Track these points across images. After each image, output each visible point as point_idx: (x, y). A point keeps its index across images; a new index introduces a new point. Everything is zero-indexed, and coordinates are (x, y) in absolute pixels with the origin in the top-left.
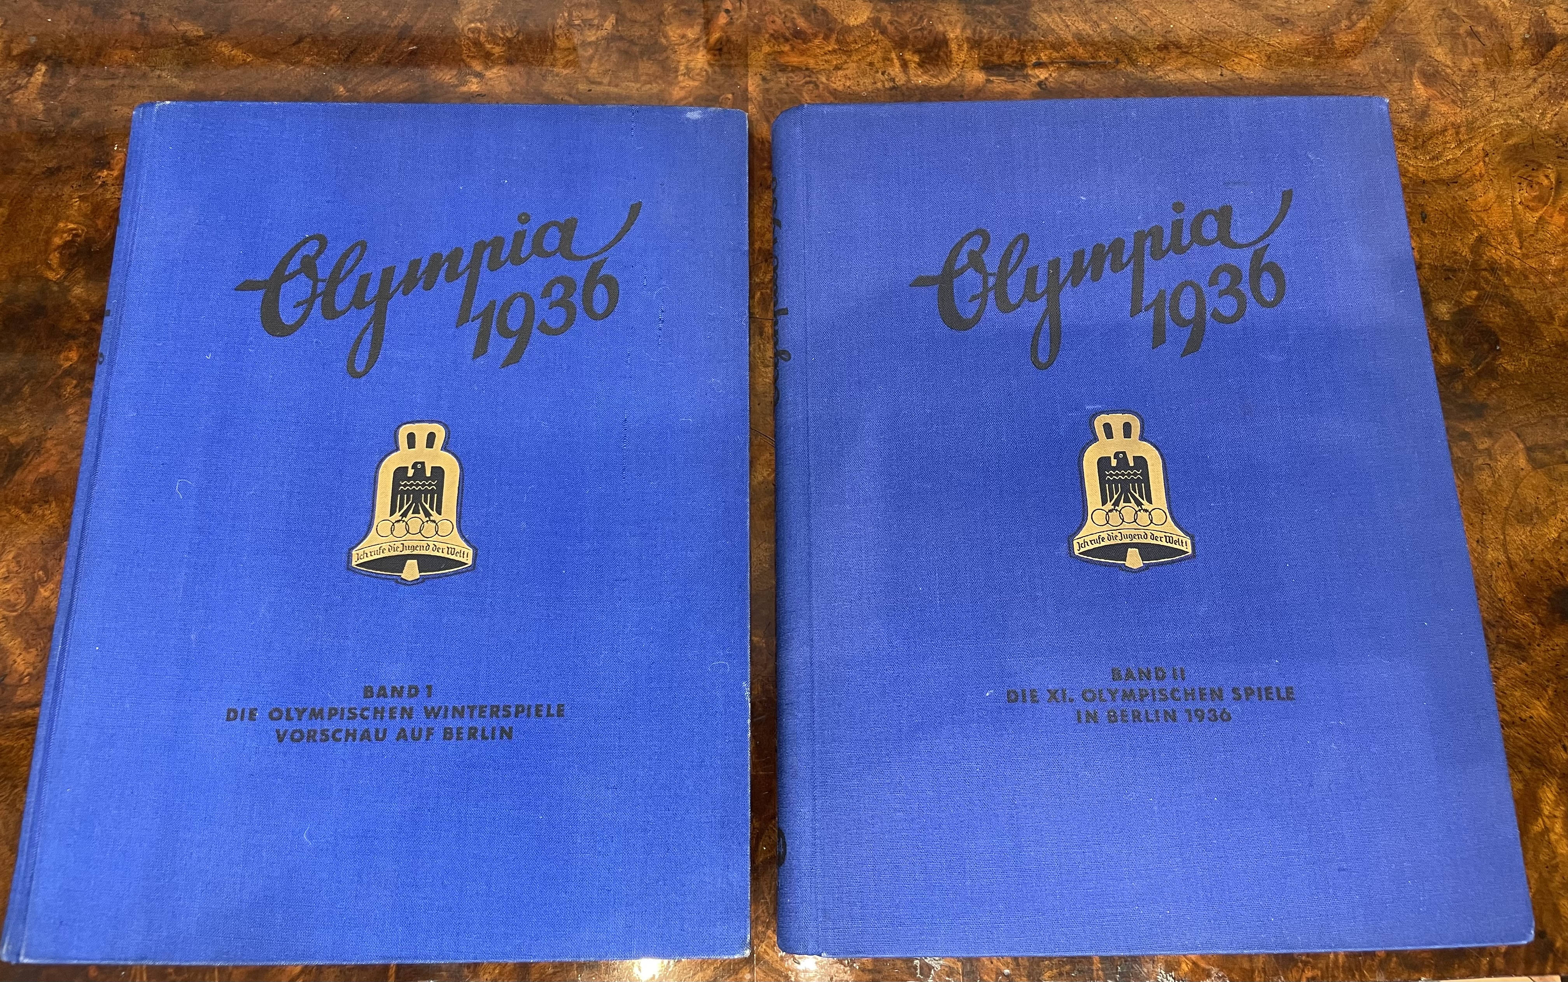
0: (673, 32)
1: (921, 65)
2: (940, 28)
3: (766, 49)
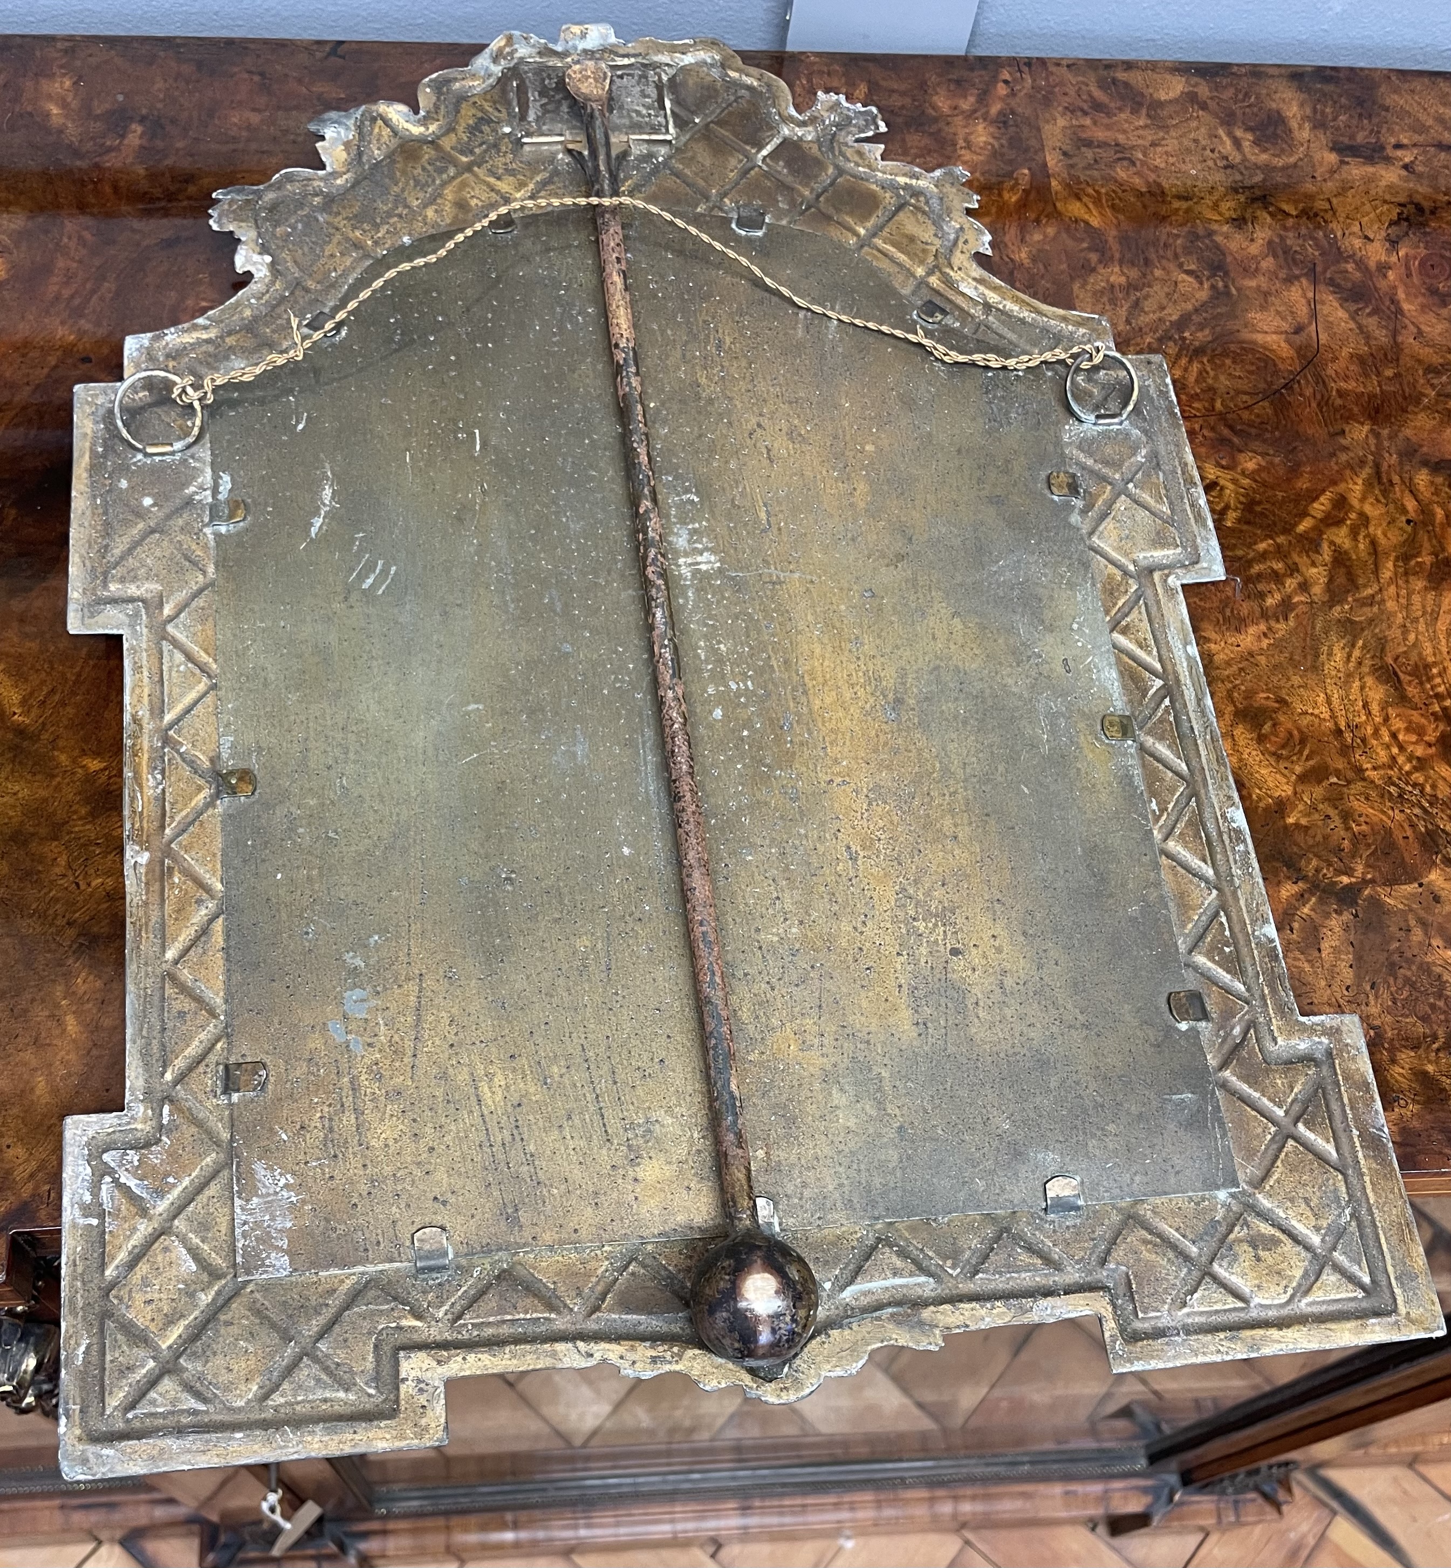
0: (942, 102)
1: (1256, 142)
2: (1274, 105)
3: (1061, 122)
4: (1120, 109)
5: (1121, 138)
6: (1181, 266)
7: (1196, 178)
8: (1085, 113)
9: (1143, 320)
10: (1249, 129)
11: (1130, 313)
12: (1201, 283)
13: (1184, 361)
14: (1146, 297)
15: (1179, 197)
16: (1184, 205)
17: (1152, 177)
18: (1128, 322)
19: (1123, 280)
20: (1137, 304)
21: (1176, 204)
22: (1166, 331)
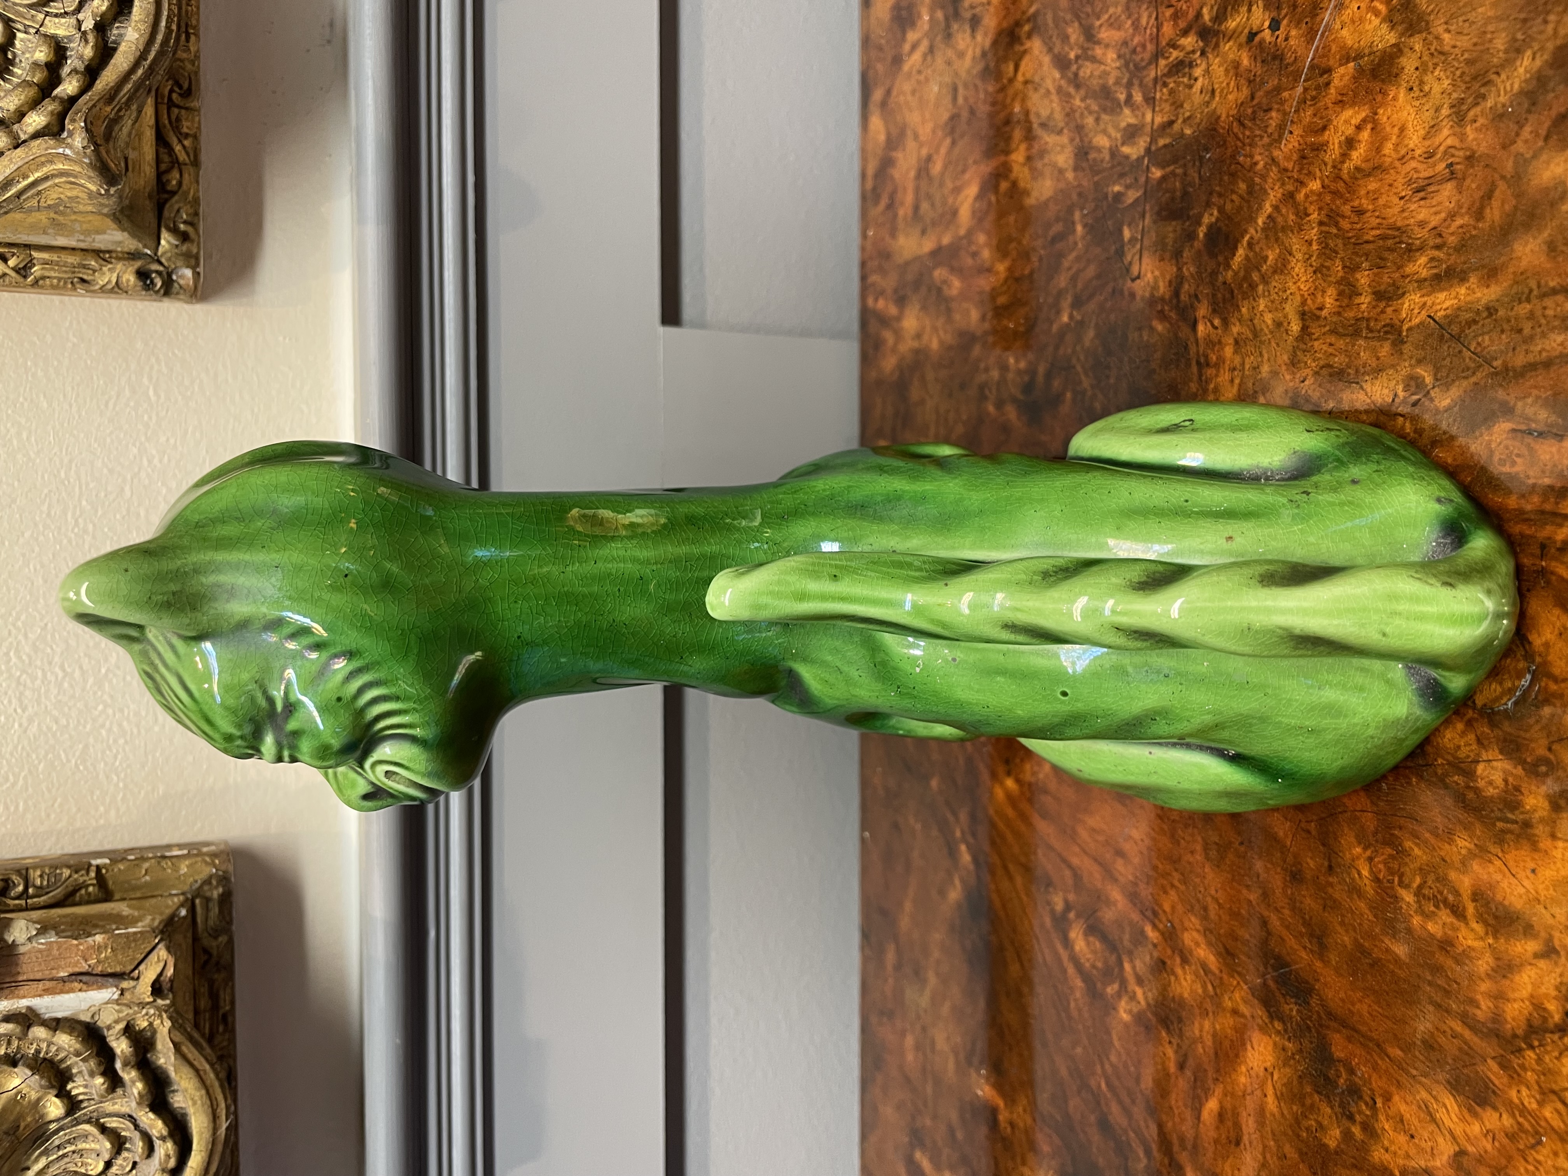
4: (892, 178)
5: (912, 174)
6: (1011, 81)
7: (941, 85)
8: (895, 216)
9: (1059, 116)
10: (904, 39)
11: (1053, 131)
12: (1025, 52)
13: (1098, 51)
14: (1038, 115)
15: (955, 99)
16: (961, 91)
17: (940, 133)
18: (1060, 132)
19: (1023, 147)
20: (1043, 125)
21: (960, 100)
22: (1070, 81)
